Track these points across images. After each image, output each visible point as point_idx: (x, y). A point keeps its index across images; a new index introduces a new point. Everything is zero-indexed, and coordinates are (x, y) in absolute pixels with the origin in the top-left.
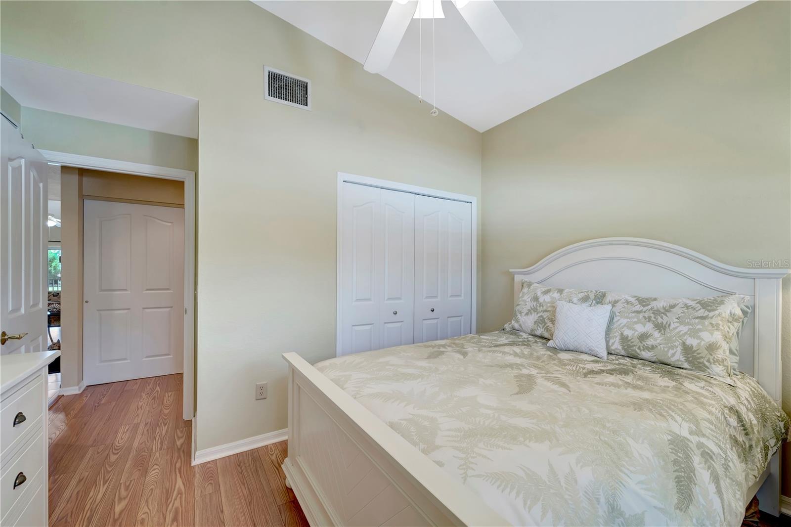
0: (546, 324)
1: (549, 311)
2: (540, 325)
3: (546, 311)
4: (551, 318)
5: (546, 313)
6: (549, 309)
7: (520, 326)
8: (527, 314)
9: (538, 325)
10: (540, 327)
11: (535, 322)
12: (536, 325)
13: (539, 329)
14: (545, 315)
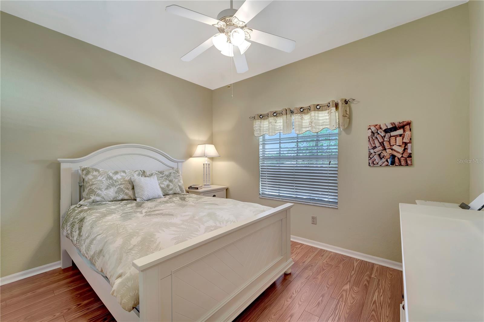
0: (124, 191)
1: (123, 184)
2: (121, 193)
3: (121, 184)
4: (126, 187)
5: (122, 185)
6: (123, 183)
7: (103, 198)
8: (107, 189)
9: (119, 194)
10: (121, 194)
11: (116, 193)
12: (117, 194)
13: (120, 195)
14: (122, 186)
